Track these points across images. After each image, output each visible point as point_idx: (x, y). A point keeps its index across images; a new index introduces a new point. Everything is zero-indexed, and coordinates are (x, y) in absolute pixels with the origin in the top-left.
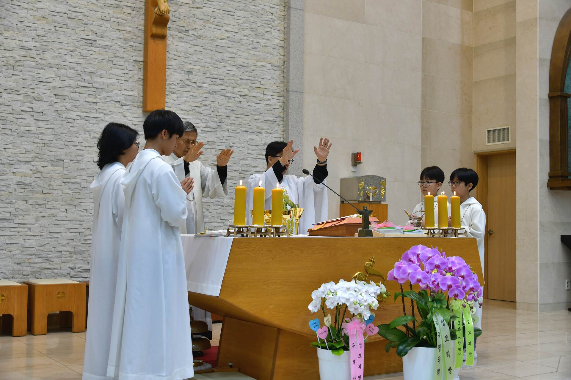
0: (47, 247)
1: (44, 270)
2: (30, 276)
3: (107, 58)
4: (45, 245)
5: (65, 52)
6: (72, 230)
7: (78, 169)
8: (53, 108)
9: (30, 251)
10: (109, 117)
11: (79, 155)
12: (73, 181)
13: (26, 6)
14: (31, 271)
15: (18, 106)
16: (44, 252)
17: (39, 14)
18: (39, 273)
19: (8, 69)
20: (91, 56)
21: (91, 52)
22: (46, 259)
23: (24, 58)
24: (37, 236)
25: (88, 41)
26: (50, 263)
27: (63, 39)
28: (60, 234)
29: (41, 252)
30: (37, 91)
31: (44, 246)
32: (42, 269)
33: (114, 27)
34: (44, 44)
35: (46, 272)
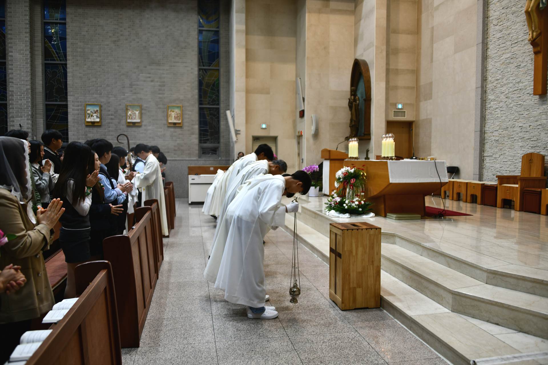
3: (525, 72)
5: (509, 76)
6: (510, 161)
7: (513, 131)
8: (506, 104)
10: (525, 102)
11: (513, 124)
12: (511, 137)
13: (498, 61)
15: (495, 107)
17: (501, 62)
19: (493, 91)
20: (519, 74)
21: (519, 72)
23: (497, 84)
25: (518, 67)
27: (509, 70)
30: (501, 98)
33: (527, 55)
34: (504, 75)
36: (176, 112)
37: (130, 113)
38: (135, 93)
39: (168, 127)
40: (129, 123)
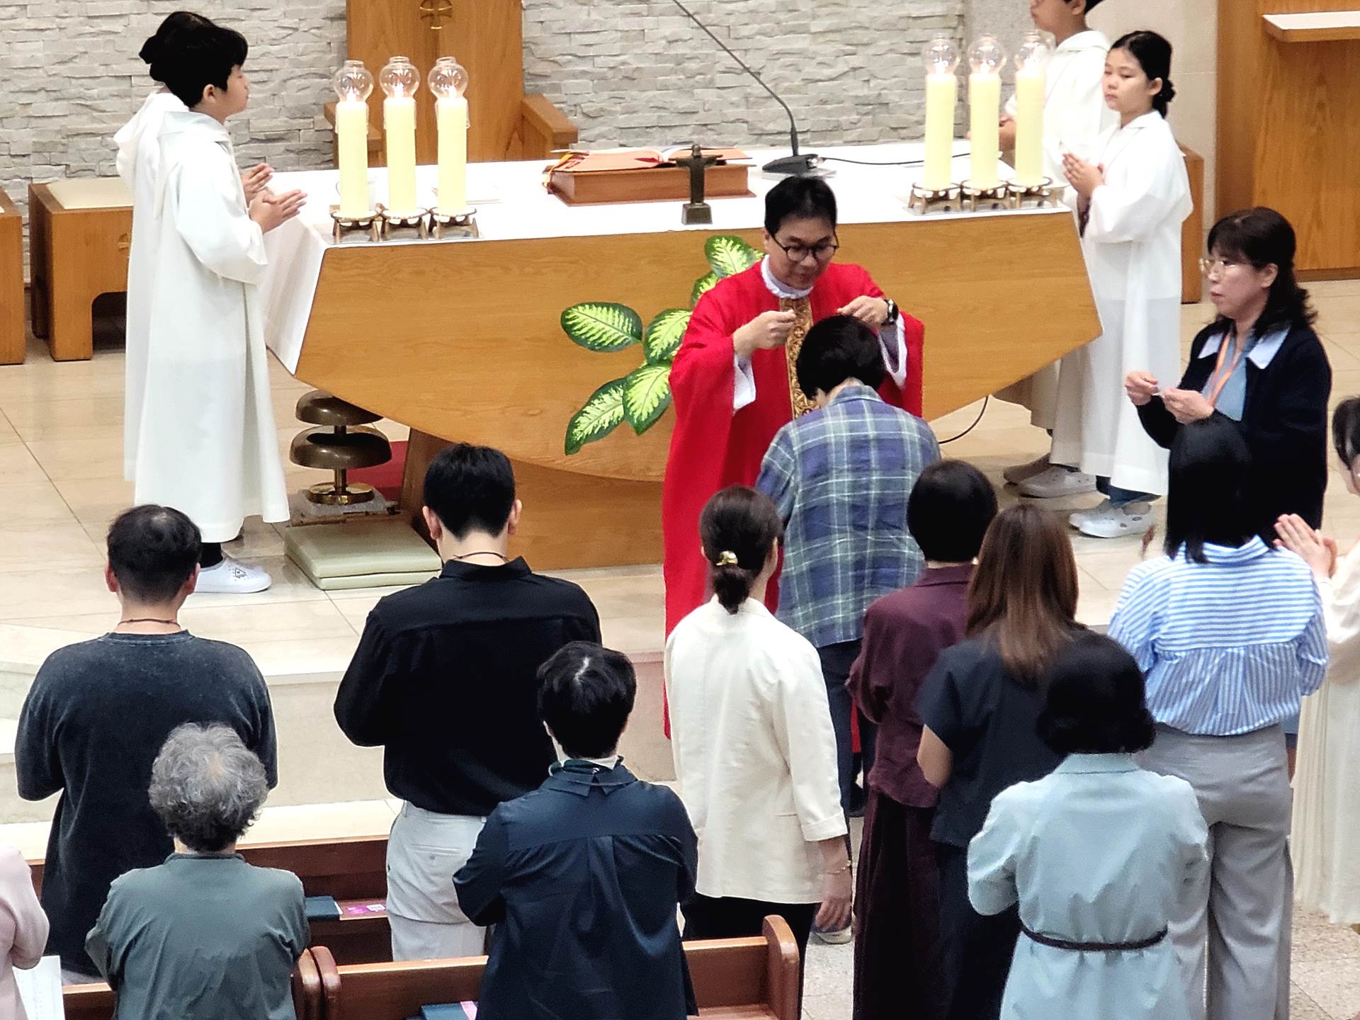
0: (81, 64)
1: (76, 139)
2: (32, 159)
4: (75, 57)
9: (28, 78)
14: (34, 143)
16: (74, 81)
18: (61, 148)
22: (81, 105)
24: (49, 29)
26: (95, 114)
28: (123, 21)
29: (62, 80)
31: (71, 60)
32: (68, 136)
35: (83, 146)
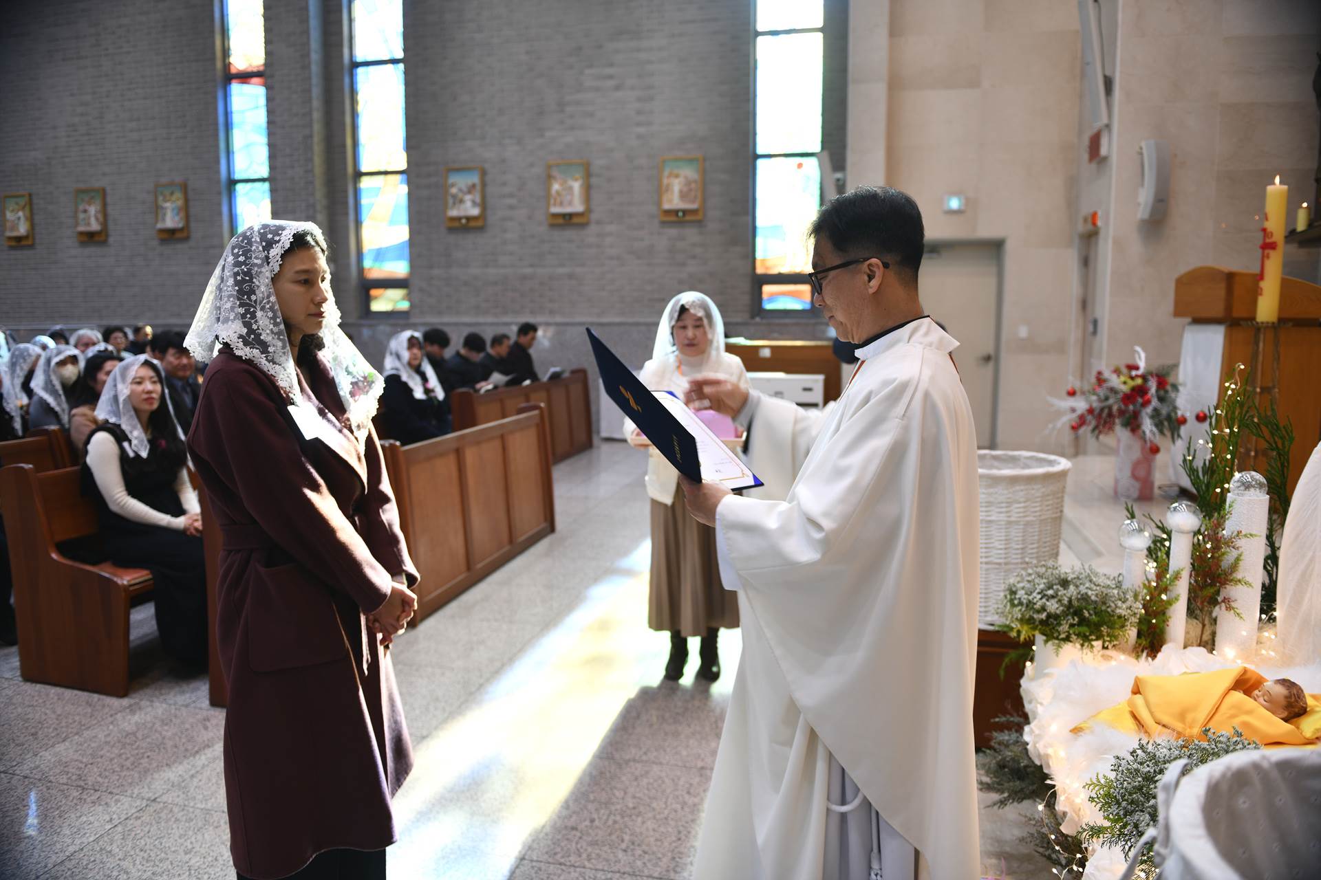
36: (686, 178)
37: (556, 187)
38: (572, 128)
39: (663, 223)
40: (555, 216)
